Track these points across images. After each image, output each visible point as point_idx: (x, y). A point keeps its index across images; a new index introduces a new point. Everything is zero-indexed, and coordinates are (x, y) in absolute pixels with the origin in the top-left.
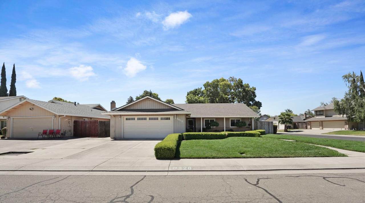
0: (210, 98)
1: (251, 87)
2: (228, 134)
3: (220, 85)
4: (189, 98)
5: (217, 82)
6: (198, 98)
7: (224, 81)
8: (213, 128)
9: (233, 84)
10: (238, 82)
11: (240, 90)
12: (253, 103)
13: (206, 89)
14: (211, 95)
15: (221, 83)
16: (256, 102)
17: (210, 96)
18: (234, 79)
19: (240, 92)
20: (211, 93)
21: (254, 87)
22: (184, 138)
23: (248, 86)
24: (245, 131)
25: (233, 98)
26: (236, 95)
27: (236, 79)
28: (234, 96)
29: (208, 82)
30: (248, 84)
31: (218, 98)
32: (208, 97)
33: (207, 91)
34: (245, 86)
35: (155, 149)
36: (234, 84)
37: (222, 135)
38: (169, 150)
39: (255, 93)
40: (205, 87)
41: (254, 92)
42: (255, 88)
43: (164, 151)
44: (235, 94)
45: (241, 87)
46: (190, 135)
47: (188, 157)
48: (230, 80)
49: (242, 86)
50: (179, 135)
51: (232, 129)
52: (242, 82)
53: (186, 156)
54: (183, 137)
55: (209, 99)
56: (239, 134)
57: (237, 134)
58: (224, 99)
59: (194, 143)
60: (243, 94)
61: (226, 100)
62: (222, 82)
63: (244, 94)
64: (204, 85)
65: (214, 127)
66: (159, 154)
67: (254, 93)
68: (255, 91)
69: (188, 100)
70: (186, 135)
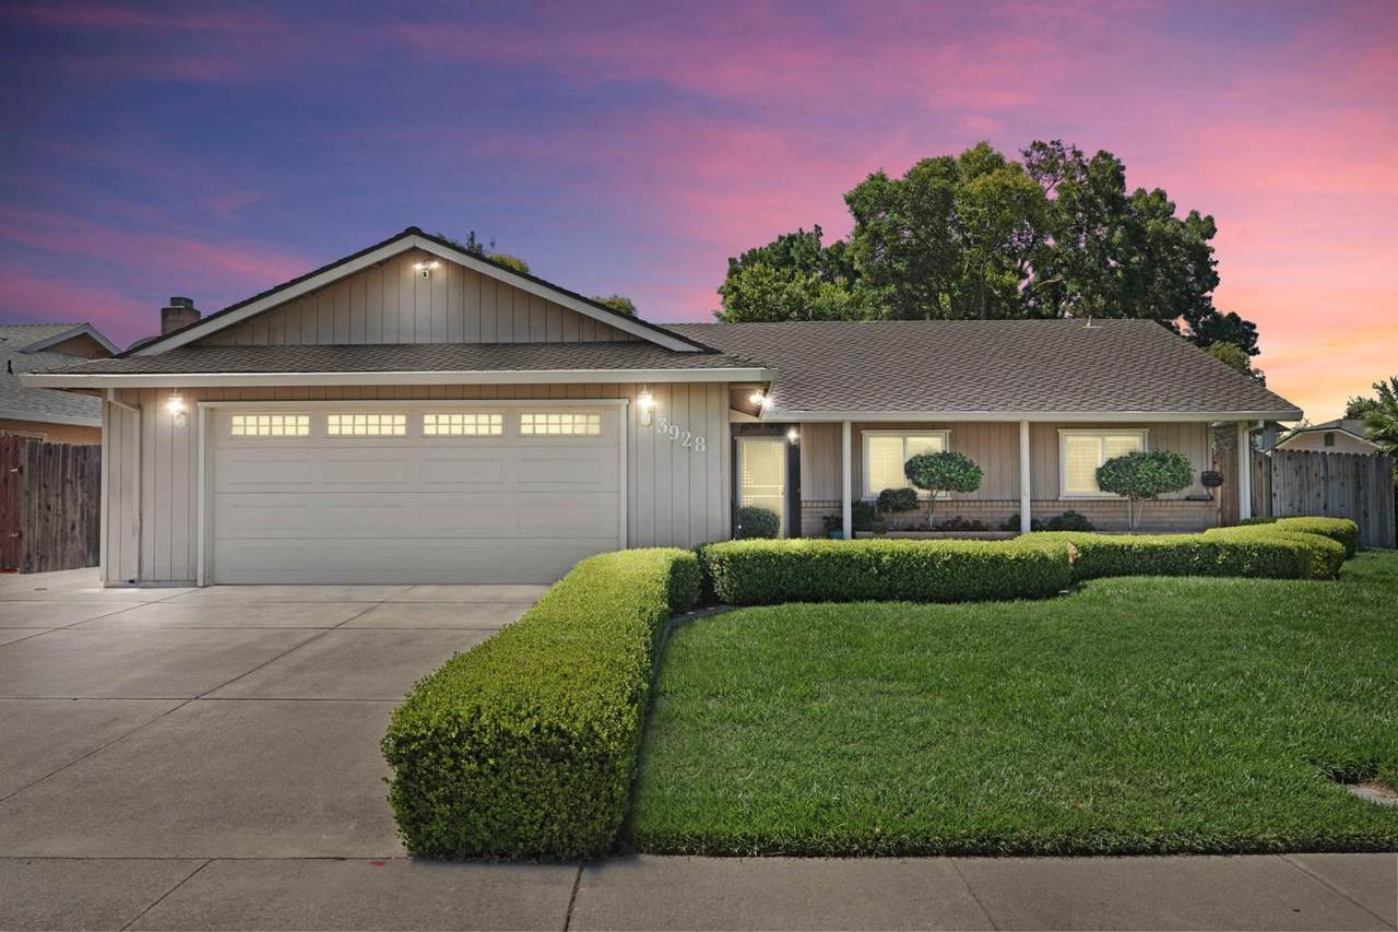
0: (892, 289)
1: (1181, 214)
2: (1083, 550)
3: (967, 195)
4: (744, 288)
5: (944, 176)
6: (806, 288)
7: (997, 171)
8: (932, 502)
9: (1052, 195)
10: (1093, 174)
11: (1102, 232)
12: (1194, 325)
13: (863, 224)
14: (900, 266)
15: (975, 187)
16: (1217, 317)
17: (897, 275)
18: (1063, 156)
19: (1106, 249)
20: (898, 252)
21: (1202, 217)
22: (718, 590)
23: (1158, 204)
24: (1202, 530)
25: (1057, 294)
26: (1075, 269)
27: (1078, 154)
28: (1059, 277)
29: (883, 178)
30: (1161, 195)
31: (950, 291)
32: (880, 282)
33: (876, 237)
34: (1141, 204)
35: (400, 743)
36: (1060, 189)
37: (1045, 558)
38: (556, 758)
39: (1213, 257)
40: (858, 215)
41: (1204, 247)
42: (1210, 219)
43: (495, 770)
44: (1065, 264)
45: (1116, 211)
46: (764, 558)
47: (777, 832)
48: (1030, 166)
49: (1117, 203)
50: (678, 567)
51: (1077, 510)
52: (1119, 179)
53: (759, 824)
54: (708, 582)
55: (889, 300)
56: (1165, 550)
57: (1152, 550)
58: (991, 298)
59: (813, 636)
60: (1125, 262)
61: (1003, 304)
62: (983, 179)
63: (1135, 259)
64: (849, 201)
65: (942, 495)
66: (445, 808)
67: (1202, 256)
68: (1208, 243)
69: (736, 305)
70: (735, 560)
